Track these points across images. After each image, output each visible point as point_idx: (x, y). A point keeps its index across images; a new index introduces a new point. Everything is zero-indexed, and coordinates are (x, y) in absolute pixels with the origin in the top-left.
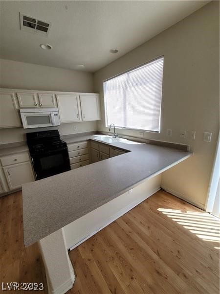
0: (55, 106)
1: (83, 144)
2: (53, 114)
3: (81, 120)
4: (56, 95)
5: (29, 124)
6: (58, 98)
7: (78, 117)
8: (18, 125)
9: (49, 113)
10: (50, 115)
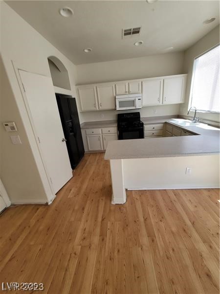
0: (140, 92)
1: (158, 126)
2: (137, 99)
3: (161, 104)
4: (142, 82)
5: (120, 107)
6: (144, 84)
8: (114, 108)
10: (135, 99)
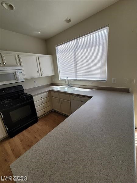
0: (19, 64)
1: (45, 95)
2: (17, 72)
3: (40, 76)
4: (18, 56)
6: (21, 58)
7: (39, 74)
9: (14, 71)
10: (15, 72)
